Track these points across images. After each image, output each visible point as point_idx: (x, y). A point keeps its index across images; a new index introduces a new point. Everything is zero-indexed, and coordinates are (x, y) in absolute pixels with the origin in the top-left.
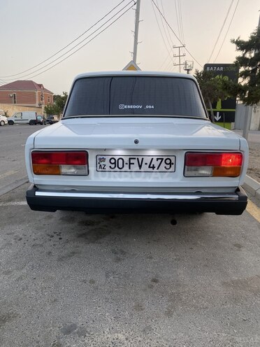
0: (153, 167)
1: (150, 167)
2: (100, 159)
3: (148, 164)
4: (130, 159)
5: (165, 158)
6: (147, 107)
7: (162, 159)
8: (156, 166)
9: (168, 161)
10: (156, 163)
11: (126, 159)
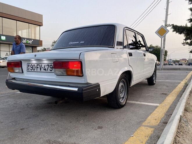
0: (45, 70)
1: (44, 70)
2: (28, 65)
3: (44, 68)
4: (37, 65)
5: (50, 64)
6: (81, 42)
7: (49, 65)
8: (47, 69)
9: (51, 67)
10: (46, 67)
11: (36, 65)
